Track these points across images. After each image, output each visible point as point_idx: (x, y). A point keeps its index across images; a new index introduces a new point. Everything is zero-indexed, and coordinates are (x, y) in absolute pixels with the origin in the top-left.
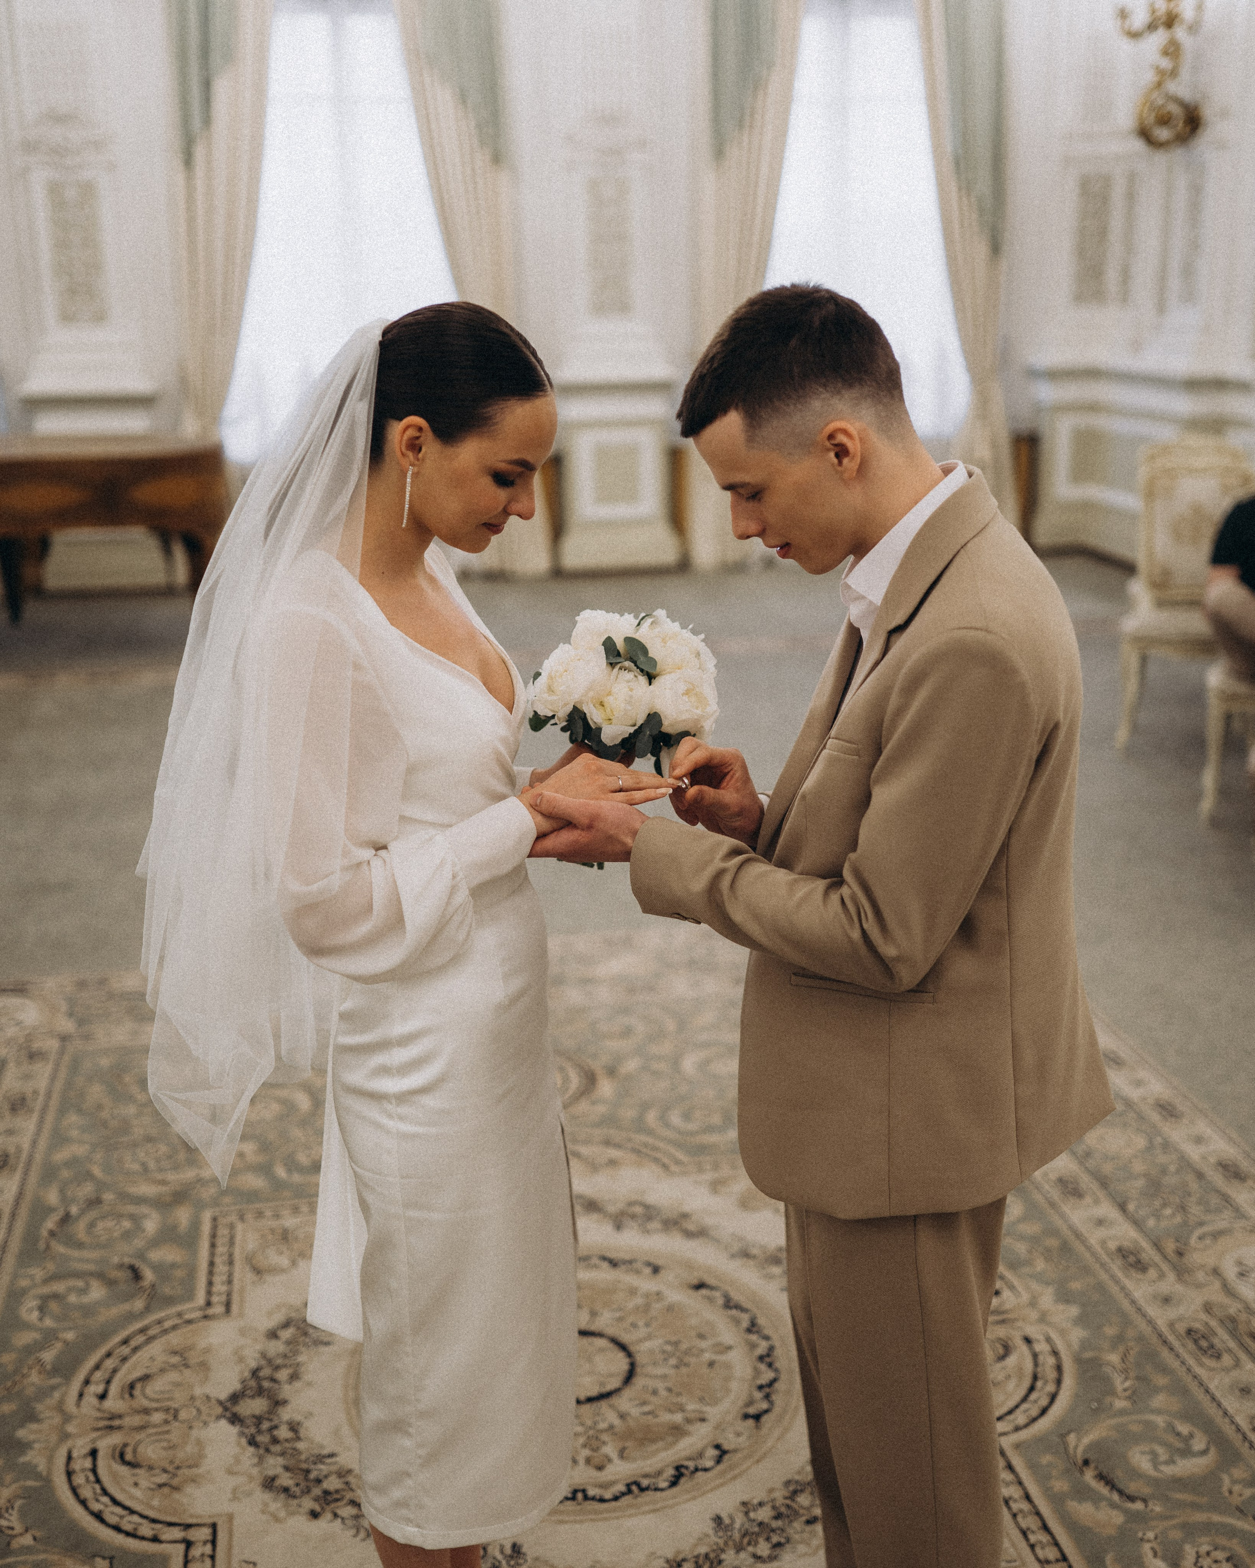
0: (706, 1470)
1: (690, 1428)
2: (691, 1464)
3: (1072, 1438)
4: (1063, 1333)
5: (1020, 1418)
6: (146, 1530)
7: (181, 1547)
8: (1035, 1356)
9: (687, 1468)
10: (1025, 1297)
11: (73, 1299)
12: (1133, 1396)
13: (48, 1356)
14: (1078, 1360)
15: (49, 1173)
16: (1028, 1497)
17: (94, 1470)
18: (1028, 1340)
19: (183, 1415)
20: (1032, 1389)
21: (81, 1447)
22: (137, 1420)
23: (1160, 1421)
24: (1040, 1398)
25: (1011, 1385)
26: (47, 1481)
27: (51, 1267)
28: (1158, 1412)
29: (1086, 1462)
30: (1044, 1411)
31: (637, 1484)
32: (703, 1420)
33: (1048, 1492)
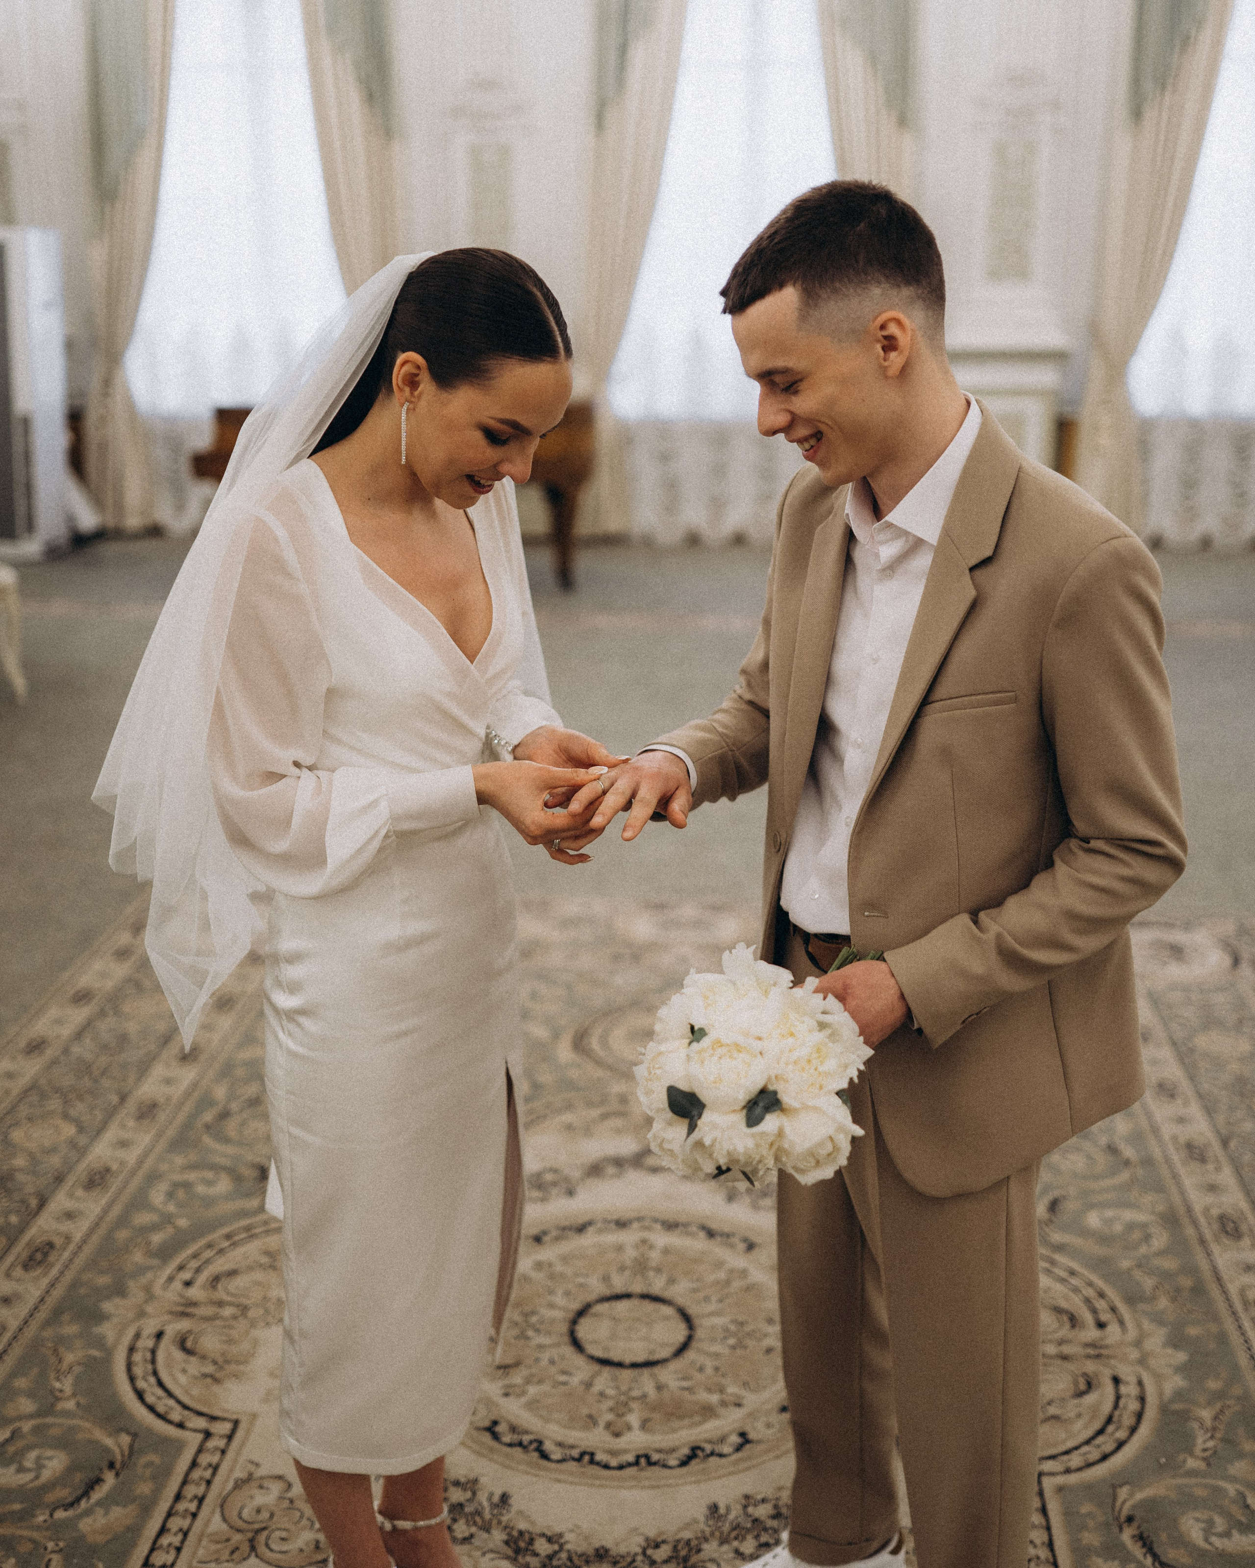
0: (721, 1455)
1: (722, 1411)
2: (708, 1448)
3: (1123, 1493)
4: (1158, 1377)
5: (1075, 1460)
6: (176, 1415)
7: (200, 1437)
8: (1118, 1397)
9: (703, 1450)
10: (1132, 1333)
11: (201, 1189)
12: (1212, 1459)
13: (157, 1238)
14: (1164, 1409)
15: (226, 1071)
16: (1050, 1545)
17: (153, 1352)
18: (1116, 1380)
19: (251, 1314)
20: (1101, 1432)
21: (150, 1327)
22: (209, 1311)
23: (1231, 1489)
24: (1106, 1443)
25: (1079, 1425)
26: (109, 1354)
27: (193, 1157)
28: (1233, 1479)
29: (1130, 1519)
30: (1105, 1457)
31: (647, 1457)
32: (739, 1405)
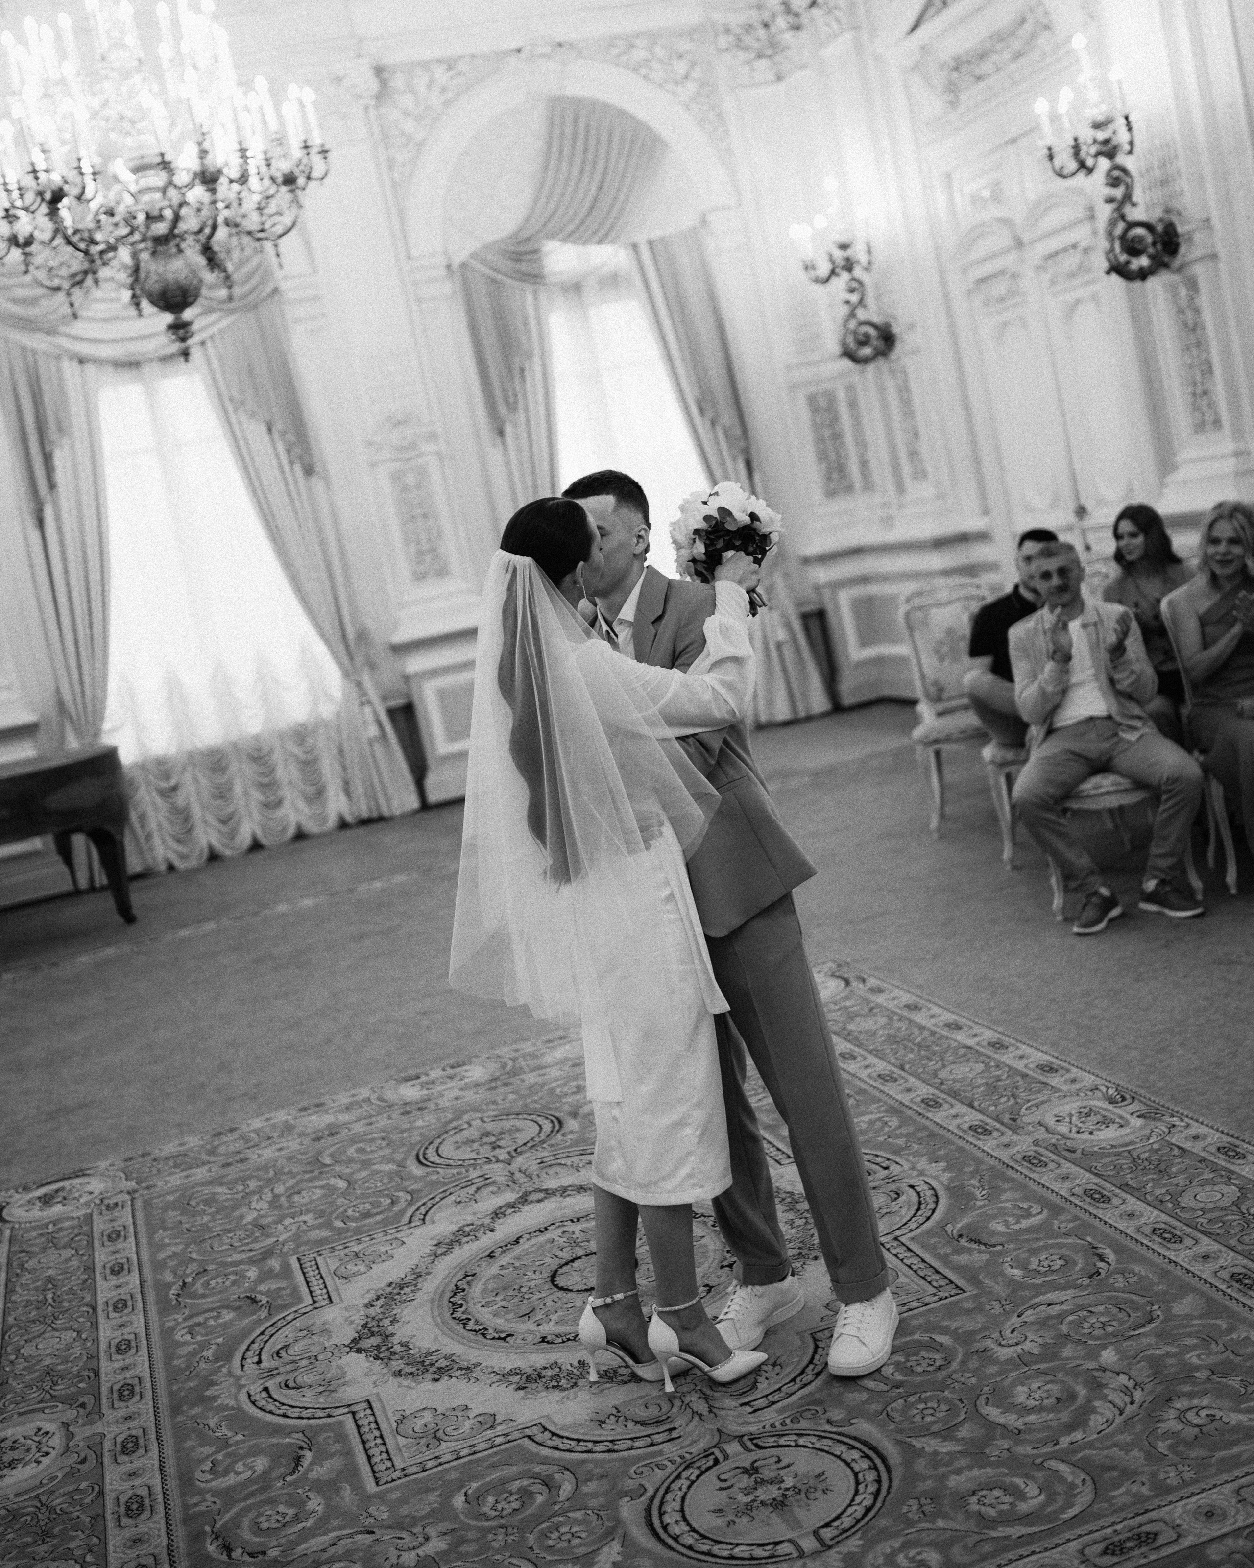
3: (949, 1228)
4: (936, 1178)
5: (913, 1225)
6: (320, 1413)
7: (350, 1416)
8: (918, 1193)
10: (906, 1166)
11: (212, 1322)
12: (989, 1198)
13: (208, 1353)
14: (948, 1189)
15: (159, 1266)
16: (923, 1261)
17: (270, 1397)
18: (912, 1187)
19: (321, 1357)
20: (918, 1209)
21: (255, 1389)
22: (289, 1367)
23: (1008, 1205)
24: (925, 1212)
25: (903, 1212)
26: (240, 1409)
27: (187, 1312)
28: (1007, 1201)
29: (961, 1236)
30: (928, 1218)
33: (938, 1257)
